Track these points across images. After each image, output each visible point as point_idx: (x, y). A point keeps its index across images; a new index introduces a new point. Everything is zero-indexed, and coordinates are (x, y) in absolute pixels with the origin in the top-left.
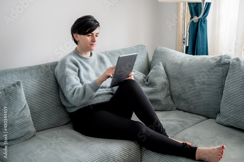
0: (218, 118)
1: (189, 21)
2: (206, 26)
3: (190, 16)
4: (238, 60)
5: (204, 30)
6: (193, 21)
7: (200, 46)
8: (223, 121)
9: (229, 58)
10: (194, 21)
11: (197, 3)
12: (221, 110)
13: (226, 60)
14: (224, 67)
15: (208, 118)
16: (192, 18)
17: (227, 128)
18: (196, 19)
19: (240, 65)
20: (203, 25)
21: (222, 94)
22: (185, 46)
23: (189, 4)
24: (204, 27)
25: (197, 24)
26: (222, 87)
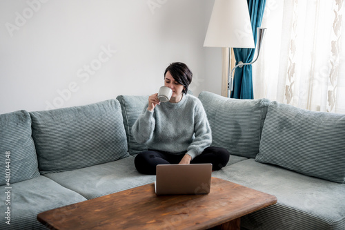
0: (257, 157)
1: (234, 66)
2: (251, 72)
3: (235, 61)
4: (275, 103)
5: (249, 76)
6: (238, 67)
7: (245, 90)
8: (261, 159)
9: (267, 101)
10: (240, 67)
11: (242, 49)
12: (260, 149)
13: (265, 103)
14: (264, 110)
15: (249, 158)
16: (237, 64)
17: (264, 165)
18: (241, 64)
19: (276, 107)
20: (248, 70)
22: (229, 91)
23: (234, 49)
24: (249, 73)
25: (241, 70)
26: (261, 128)
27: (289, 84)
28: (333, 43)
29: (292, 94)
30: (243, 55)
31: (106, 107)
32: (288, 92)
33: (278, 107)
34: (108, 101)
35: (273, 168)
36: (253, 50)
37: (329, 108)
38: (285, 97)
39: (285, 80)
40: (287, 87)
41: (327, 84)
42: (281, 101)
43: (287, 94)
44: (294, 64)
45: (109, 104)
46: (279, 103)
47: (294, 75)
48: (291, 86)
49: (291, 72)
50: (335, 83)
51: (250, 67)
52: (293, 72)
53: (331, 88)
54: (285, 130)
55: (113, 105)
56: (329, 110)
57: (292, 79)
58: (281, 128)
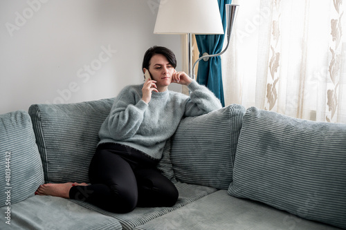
0: (230, 188)
2: (220, 67)
3: (199, 53)
4: (253, 110)
6: (202, 60)
8: (235, 191)
9: (239, 107)
10: (205, 60)
11: (207, 36)
12: (234, 178)
13: (236, 110)
15: (218, 189)
16: (201, 55)
17: (241, 201)
18: (206, 56)
19: (255, 117)
20: (216, 64)
21: (234, 155)
23: (197, 36)
24: (218, 68)
25: (207, 63)
26: (234, 147)
27: (271, 81)
28: (333, 23)
29: (276, 95)
30: (209, 44)
31: (7, 122)
32: (270, 93)
33: (259, 116)
34: (11, 113)
35: (254, 206)
36: (222, 36)
37: (329, 114)
38: (266, 100)
39: (266, 76)
40: (269, 86)
41: (326, 81)
42: (262, 107)
43: (269, 96)
44: (278, 55)
45: (13, 118)
46: (258, 109)
47: (278, 68)
48: (274, 84)
49: (274, 66)
50: (337, 78)
51: (218, 59)
52: (277, 65)
53: (331, 86)
54: (269, 150)
55: (19, 119)
56: (329, 117)
57: (276, 75)
58: (264, 148)
